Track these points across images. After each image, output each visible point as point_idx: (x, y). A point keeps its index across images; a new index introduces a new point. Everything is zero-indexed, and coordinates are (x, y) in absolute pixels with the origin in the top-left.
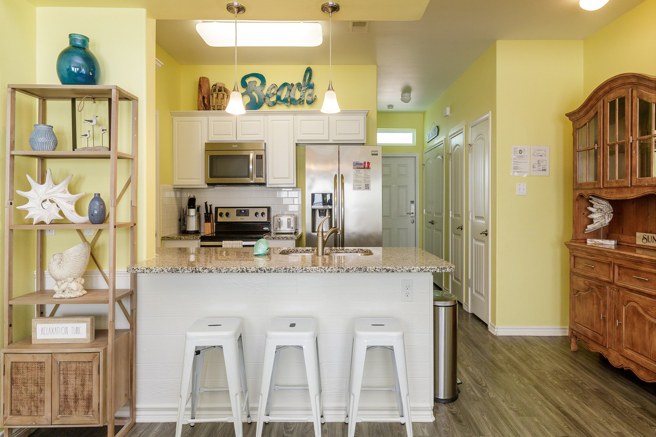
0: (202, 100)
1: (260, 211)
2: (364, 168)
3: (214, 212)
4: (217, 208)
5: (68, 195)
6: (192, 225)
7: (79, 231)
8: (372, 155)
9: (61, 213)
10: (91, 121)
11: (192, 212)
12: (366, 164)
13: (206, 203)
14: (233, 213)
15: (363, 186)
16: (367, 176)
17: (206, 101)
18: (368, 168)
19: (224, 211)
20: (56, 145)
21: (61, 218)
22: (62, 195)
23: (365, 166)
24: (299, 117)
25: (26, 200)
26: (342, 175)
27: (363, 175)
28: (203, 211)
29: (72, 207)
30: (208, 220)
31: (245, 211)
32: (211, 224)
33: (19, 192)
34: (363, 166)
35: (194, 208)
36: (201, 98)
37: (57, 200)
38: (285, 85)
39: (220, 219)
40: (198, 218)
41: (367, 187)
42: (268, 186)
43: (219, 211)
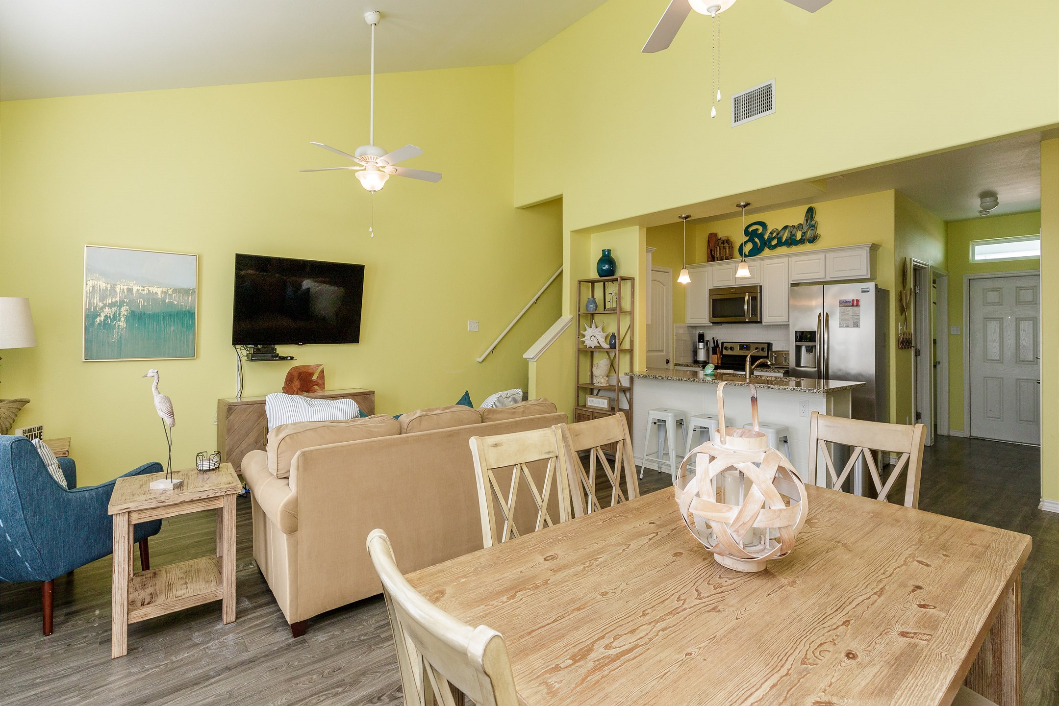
0: (710, 252)
1: (761, 346)
2: (853, 306)
3: (720, 346)
4: (723, 343)
5: (602, 333)
6: (702, 356)
7: (607, 352)
8: (862, 292)
9: (598, 342)
10: (612, 294)
11: (701, 345)
12: (855, 302)
13: (713, 338)
14: (737, 347)
15: (851, 323)
16: (856, 314)
17: (713, 253)
18: (857, 305)
19: (729, 345)
20: (597, 307)
21: (599, 345)
22: (598, 333)
23: (853, 304)
24: (794, 259)
25: (584, 336)
26: (827, 314)
27: (851, 313)
28: (712, 345)
29: (604, 340)
30: (715, 353)
31: (747, 345)
32: (717, 356)
33: (582, 332)
34: (851, 304)
35: (703, 342)
36: (709, 250)
37: (596, 336)
38: (786, 227)
39: (725, 352)
40: (706, 351)
41: (856, 325)
42: (763, 324)
43: (725, 345)
